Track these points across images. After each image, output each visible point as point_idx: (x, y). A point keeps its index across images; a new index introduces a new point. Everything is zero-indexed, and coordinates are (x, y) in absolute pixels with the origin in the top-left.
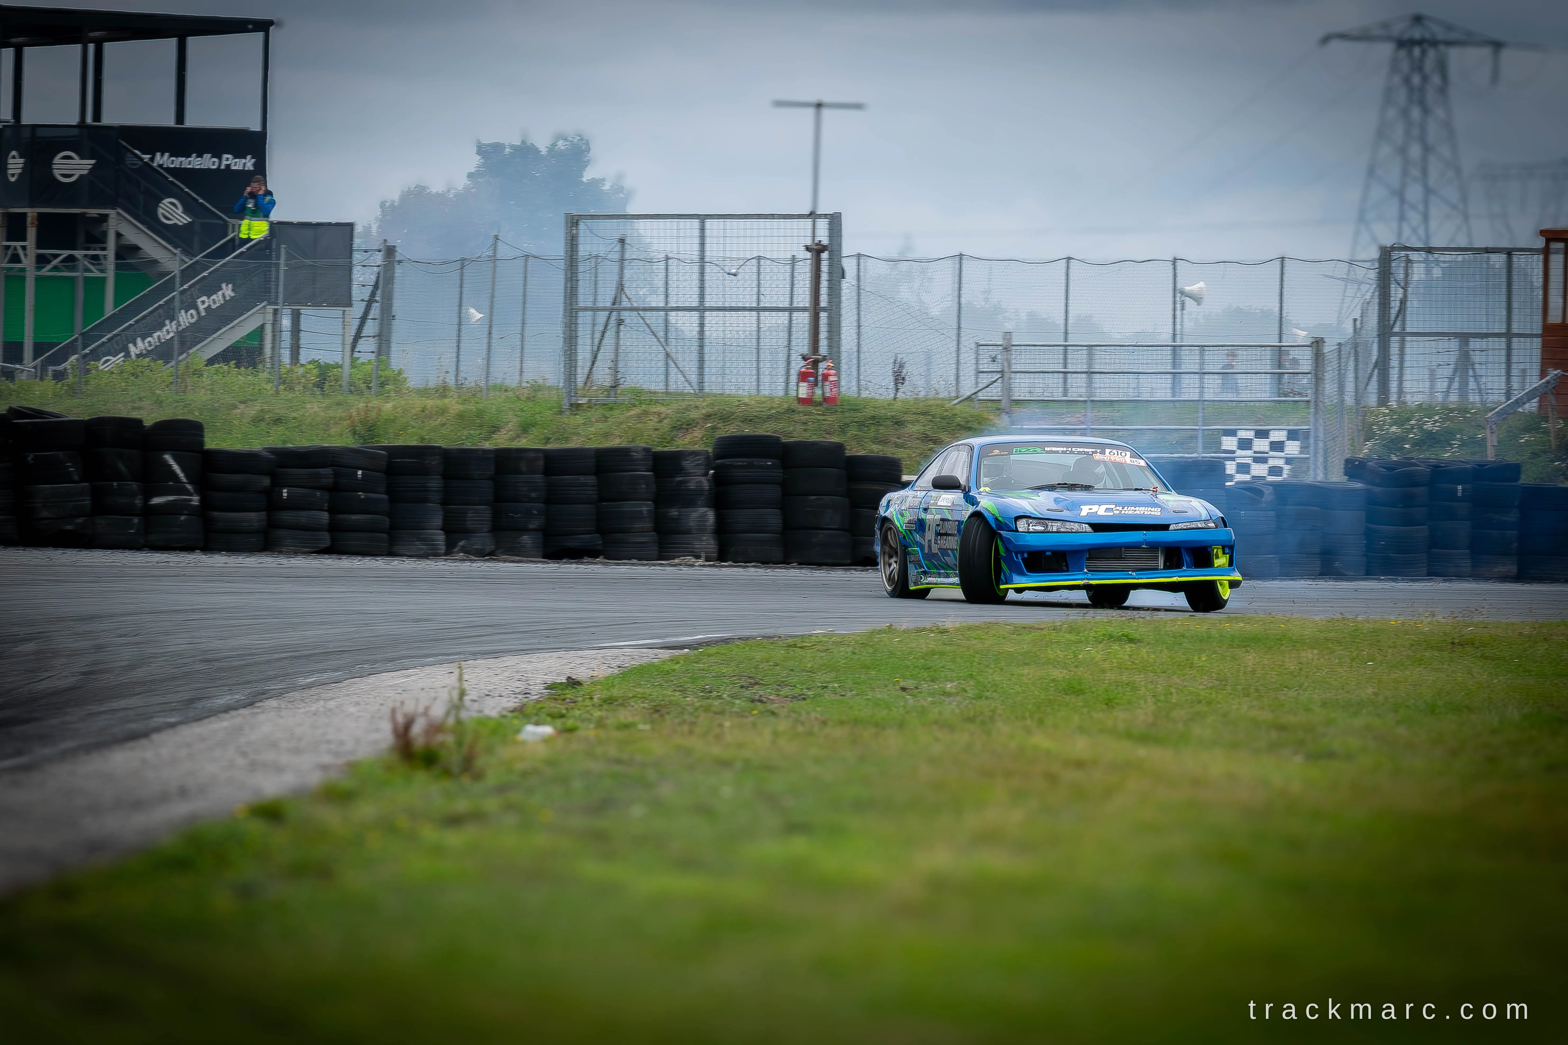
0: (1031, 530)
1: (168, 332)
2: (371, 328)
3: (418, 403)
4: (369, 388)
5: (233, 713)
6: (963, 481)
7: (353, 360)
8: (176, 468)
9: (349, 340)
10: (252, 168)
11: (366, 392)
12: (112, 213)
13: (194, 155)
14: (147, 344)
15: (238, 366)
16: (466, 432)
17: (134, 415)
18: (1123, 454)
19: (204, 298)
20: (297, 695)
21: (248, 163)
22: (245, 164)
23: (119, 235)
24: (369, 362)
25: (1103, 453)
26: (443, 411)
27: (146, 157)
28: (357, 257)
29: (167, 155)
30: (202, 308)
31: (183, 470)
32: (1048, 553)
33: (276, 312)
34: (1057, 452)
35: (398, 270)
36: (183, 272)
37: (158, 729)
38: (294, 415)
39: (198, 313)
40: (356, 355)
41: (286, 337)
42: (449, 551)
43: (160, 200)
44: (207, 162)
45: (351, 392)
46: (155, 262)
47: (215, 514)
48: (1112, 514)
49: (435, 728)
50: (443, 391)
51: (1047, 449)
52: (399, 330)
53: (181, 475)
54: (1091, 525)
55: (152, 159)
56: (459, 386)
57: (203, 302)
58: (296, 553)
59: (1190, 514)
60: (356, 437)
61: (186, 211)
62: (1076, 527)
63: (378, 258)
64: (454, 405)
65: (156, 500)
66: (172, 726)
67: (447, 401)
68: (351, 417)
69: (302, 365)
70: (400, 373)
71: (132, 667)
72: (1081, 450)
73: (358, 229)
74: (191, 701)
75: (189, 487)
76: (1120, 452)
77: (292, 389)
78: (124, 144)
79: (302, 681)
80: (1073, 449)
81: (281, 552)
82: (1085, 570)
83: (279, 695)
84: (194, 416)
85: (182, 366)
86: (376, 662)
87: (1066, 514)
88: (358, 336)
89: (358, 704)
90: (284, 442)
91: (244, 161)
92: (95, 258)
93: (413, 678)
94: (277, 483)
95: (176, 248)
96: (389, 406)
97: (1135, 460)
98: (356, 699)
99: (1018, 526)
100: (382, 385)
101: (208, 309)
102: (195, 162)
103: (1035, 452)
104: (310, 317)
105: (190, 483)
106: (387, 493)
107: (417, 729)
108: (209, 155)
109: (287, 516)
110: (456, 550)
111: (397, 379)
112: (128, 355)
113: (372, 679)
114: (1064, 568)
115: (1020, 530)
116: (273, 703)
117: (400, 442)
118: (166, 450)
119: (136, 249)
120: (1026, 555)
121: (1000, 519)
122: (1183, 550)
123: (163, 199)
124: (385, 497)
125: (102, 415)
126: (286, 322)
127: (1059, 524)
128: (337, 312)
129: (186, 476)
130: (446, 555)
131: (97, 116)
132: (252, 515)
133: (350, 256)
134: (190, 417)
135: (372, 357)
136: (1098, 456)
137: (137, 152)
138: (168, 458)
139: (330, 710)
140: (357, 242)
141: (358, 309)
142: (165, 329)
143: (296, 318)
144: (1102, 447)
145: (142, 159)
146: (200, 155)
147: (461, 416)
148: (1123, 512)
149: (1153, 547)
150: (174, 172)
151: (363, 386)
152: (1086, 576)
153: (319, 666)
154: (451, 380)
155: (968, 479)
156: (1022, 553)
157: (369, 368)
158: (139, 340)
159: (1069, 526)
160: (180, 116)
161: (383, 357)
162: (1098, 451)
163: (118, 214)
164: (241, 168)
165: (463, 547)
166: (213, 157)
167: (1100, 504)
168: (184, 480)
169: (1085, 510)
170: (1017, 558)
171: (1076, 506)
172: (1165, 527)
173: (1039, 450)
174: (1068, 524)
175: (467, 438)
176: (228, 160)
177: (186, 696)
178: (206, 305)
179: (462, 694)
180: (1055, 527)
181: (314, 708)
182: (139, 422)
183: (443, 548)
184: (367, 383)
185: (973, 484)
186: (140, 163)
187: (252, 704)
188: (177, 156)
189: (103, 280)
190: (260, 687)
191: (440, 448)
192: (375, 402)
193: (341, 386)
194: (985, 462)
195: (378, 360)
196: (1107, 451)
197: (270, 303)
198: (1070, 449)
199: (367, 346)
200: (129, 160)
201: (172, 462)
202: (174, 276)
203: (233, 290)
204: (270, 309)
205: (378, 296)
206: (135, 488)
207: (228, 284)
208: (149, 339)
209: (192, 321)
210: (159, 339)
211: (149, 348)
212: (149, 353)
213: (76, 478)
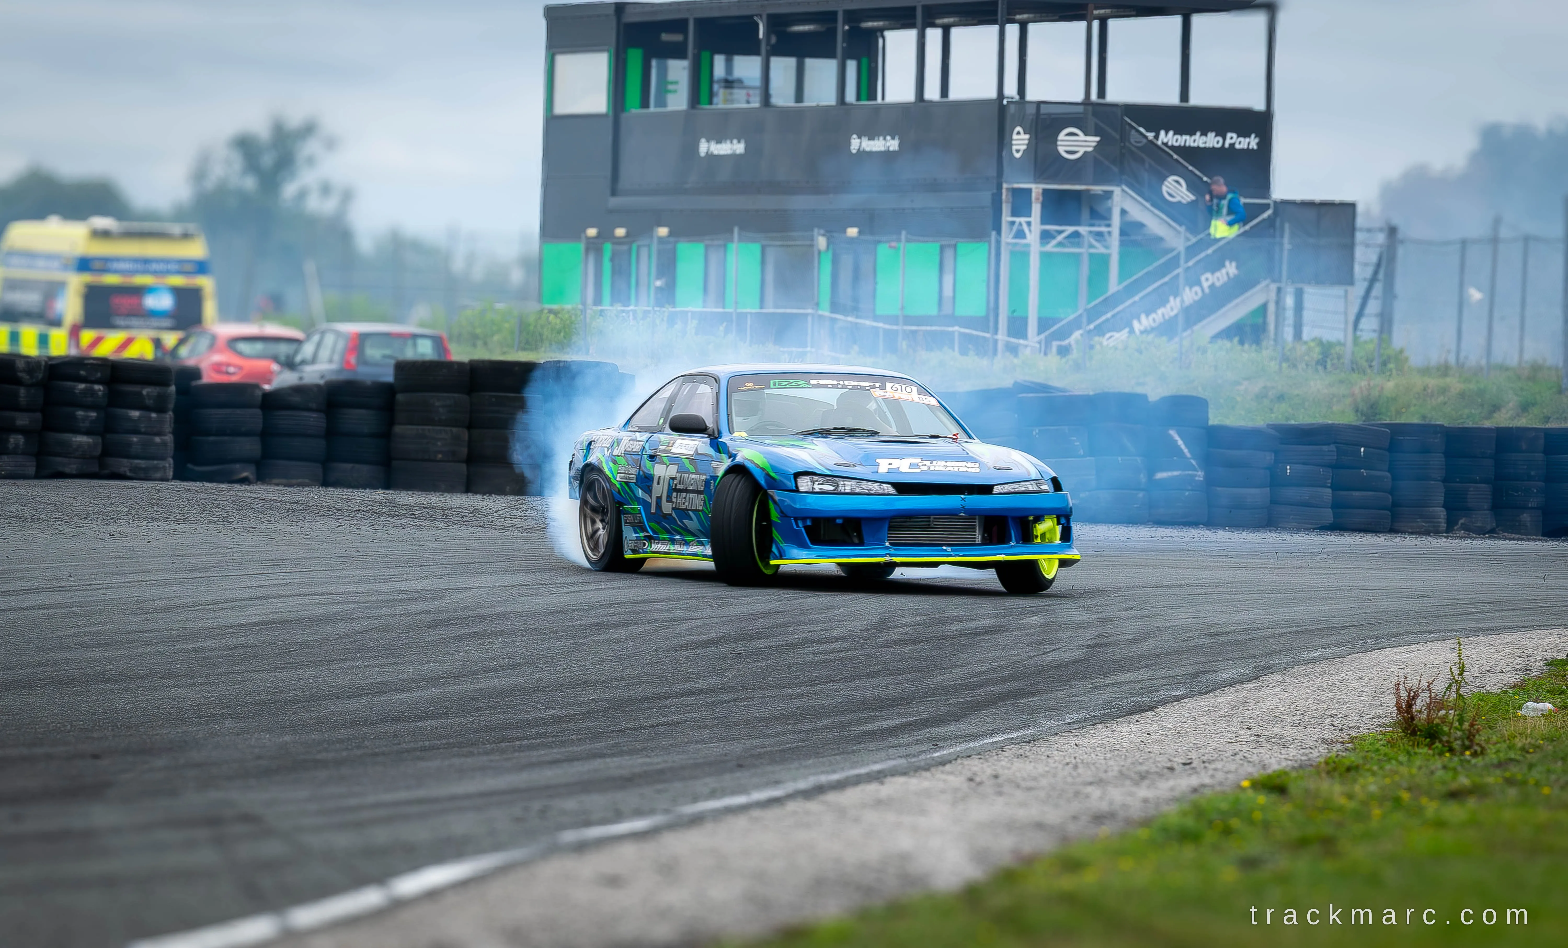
0: (817, 490)
1: (1172, 309)
2: (1373, 306)
3: (1418, 382)
4: (1371, 366)
5: (1238, 687)
6: (710, 424)
7: (1356, 339)
8: (1180, 442)
9: (1352, 318)
10: (1255, 147)
11: (1369, 371)
12: (1117, 191)
13: (1198, 134)
14: (1151, 321)
15: (1241, 342)
16: (1466, 411)
17: (1139, 390)
18: (908, 389)
19: (1208, 275)
20: (1301, 669)
21: (1252, 142)
22: (1249, 144)
23: (1123, 212)
24: (1371, 341)
25: (883, 387)
26: (1444, 391)
27: (1151, 135)
28: (1359, 236)
29: (1171, 133)
30: (1206, 285)
31: (1187, 445)
32: (839, 521)
33: (1279, 290)
34: (825, 386)
35: (1401, 251)
36: (1188, 249)
37: (1163, 703)
38: (1296, 392)
39: (1203, 290)
40: (1358, 333)
41: (1290, 314)
42: (1450, 529)
43: (1164, 178)
44: (1211, 141)
45: (1353, 370)
46: (1161, 239)
47: (1220, 489)
48: (918, 470)
49: (1437, 704)
50: (1444, 370)
51: (813, 382)
52: (1400, 309)
53: (1186, 451)
54: (895, 485)
55: (1157, 137)
56: (1460, 366)
57: (1207, 279)
58: (1298, 530)
59: (1015, 471)
60: (1359, 414)
61: (1189, 188)
62: (875, 487)
63: (1381, 238)
64: (1454, 384)
65: (1160, 475)
66: (1178, 699)
67: (1448, 380)
68: (1353, 395)
69: (1306, 343)
70: (1401, 351)
71: (1136, 641)
72: (856, 383)
73: (1360, 209)
74: (1196, 675)
75: (1193, 462)
76: (904, 386)
77: (1294, 366)
78: (1129, 121)
79: (1306, 656)
80: (846, 383)
81: (1284, 529)
82: (887, 544)
83: (1284, 669)
84: (1200, 393)
85: (1186, 343)
86: (1379, 637)
87: (859, 471)
88: (1360, 315)
89: (1361, 678)
90: (1287, 419)
91: (1247, 140)
92: (1099, 235)
93: (1416, 653)
94: (1281, 459)
95: (1180, 225)
96: (1390, 385)
97: (924, 397)
98: (1359, 674)
99: (799, 485)
100: (1384, 364)
101: (1212, 286)
102: (1197, 141)
103: (798, 386)
104: (1313, 295)
105: (1193, 459)
106: (1389, 471)
107: (1419, 704)
108: (1213, 134)
109: (1289, 493)
110: (1456, 528)
111: (1399, 358)
112: (1132, 331)
113: (1375, 654)
114: (856, 541)
115: (802, 489)
116: (1277, 677)
117: (1402, 420)
118: (1171, 425)
119: (1141, 225)
120: (809, 523)
121: (773, 474)
122: (1010, 520)
123: (1168, 177)
124: (1388, 474)
125: (1106, 390)
126: (1289, 301)
127: (853, 483)
128: (1338, 291)
129: (1190, 451)
130: (1447, 532)
131: (1102, 92)
132: (1255, 491)
133: (1353, 236)
134: (1194, 394)
135: (1374, 336)
136: (877, 393)
137: (1142, 130)
138: (1173, 433)
139: (1334, 685)
140: (1360, 221)
141: (1359, 289)
142: (1169, 306)
143: (1299, 295)
144: (882, 380)
145: (1146, 137)
146: (1204, 133)
147: (1462, 395)
148: (932, 468)
149: (972, 514)
150: (1178, 149)
151: (1365, 364)
152: (888, 552)
153: (1324, 641)
154: (1452, 360)
155: (717, 422)
156: (804, 519)
157: (1371, 347)
158: (1143, 317)
159: (866, 486)
160: (1184, 94)
161: (1385, 336)
162: (877, 385)
163: (1123, 190)
164: (1246, 147)
165: (1462, 524)
166: (1216, 136)
167: (901, 457)
168: (1189, 455)
169: (884, 466)
170: (798, 526)
171: (870, 459)
172: (986, 489)
173: (803, 383)
174: (864, 483)
175: (1468, 417)
176: (1232, 138)
177: (1192, 669)
178: (1210, 283)
179: (1462, 669)
180: (848, 485)
181: (1318, 681)
182: (1144, 397)
183: (1443, 526)
184: (1370, 361)
185: (724, 427)
186: (1145, 141)
187: (1257, 678)
188: (1181, 135)
189: (1107, 257)
190: (1264, 661)
191: (1442, 426)
192: (1378, 380)
193: (1343, 363)
194: (735, 397)
195: (1380, 339)
196: (889, 385)
197: (1274, 281)
198: (841, 382)
199: (1369, 324)
200: (1134, 137)
201: (1177, 437)
202: (1179, 254)
203: (1237, 268)
204: (1274, 287)
205: (1381, 275)
206: (1139, 461)
207: (1231, 262)
208: (1153, 316)
209: (1197, 298)
210: (1163, 315)
211: (1154, 325)
212: (1153, 329)
213: (1082, 452)
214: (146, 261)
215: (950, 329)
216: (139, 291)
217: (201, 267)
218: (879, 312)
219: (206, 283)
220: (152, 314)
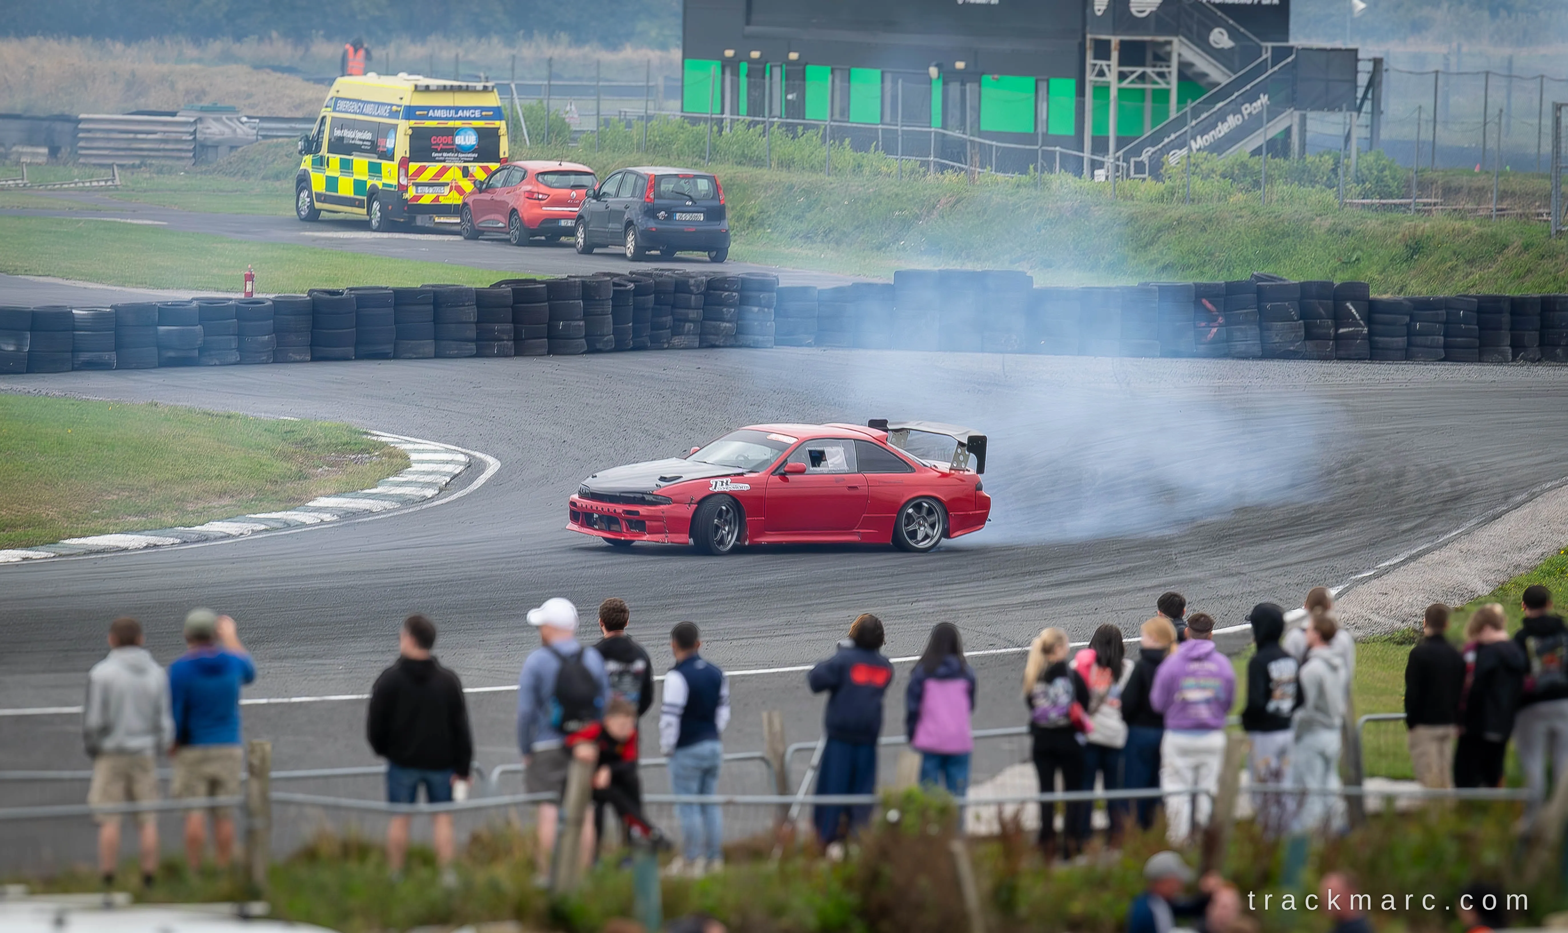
1: (1220, 132)
8: (1353, 310)
10: (1277, 3)
12: (1175, 39)
14: (1205, 141)
15: (1273, 156)
19: (1247, 106)
21: (1275, 0)
23: (1180, 56)
30: (1245, 113)
31: (1357, 312)
33: (1302, 116)
36: (1230, 84)
39: (1243, 117)
42: (1514, 359)
43: (1211, 30)
46: (1207, 76)
47: (1377, 338)
53: (1357, 315)
57: (1246, 109)
58: (1425, 362)
63: (1370, 66)
65: (1341, 331)
75: (1361, 322)
85: (1231, 158)
92: (1162, 73)
94: (1413, 319)
95: (1222, 65)
101: (1250, 114)
105: (1361, 319)
109: (1419, 340)
110: (1518, 358)
112: (1191, 149)
118: (1348, 300)
119: (1193, 66)
123: (1214, 29)
124: (1477, 327)
129: (1359, 315)
130: (1512, 361)
132: (1399, 339)
133: (1355, 74)
138: (1348, 304)
142: (1217, 129)
150: (1220, 6)
158: (1199, 138)
163: (1180, 40)
164: (1269, 3)
165: (1522, 356)
168: (1358, 318)
178: (1249, 111)
183: (1510, 358)
189: (1167, 92)
197: (1298, 108)
201: (1351, 307)
202: (1224, 88)
203: (1269, 99)
204: (1297, 114)
205: (1370, 96)
206: (1330, 323)
207: (1264, 95)
208: (1205, 137)
209: (1239, 123)
210: (1214, 137)
211: (1207, 144)
212: (1205, 148)
213: (1296, 318)
214: (457, 109)
215: (1052, 148)
216: (452, 132)
217: (497, 113)
218: (983, 127)
219: (502, 125)
220: (460, 149)
